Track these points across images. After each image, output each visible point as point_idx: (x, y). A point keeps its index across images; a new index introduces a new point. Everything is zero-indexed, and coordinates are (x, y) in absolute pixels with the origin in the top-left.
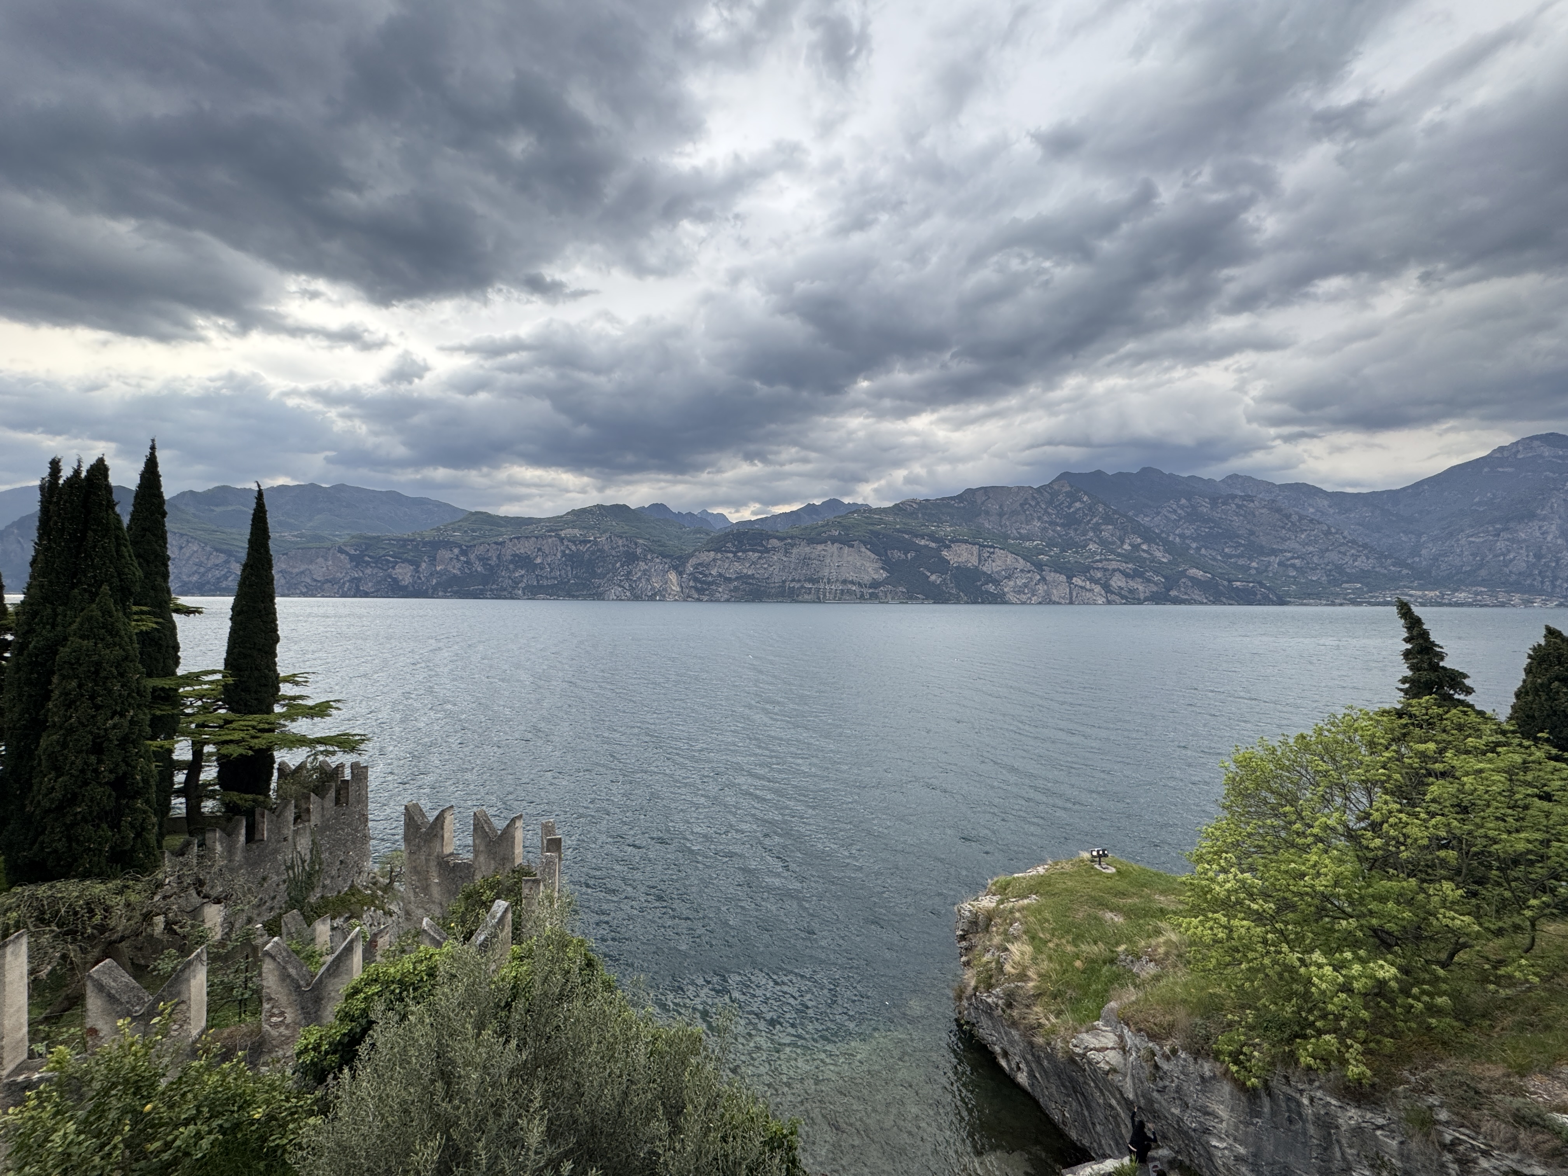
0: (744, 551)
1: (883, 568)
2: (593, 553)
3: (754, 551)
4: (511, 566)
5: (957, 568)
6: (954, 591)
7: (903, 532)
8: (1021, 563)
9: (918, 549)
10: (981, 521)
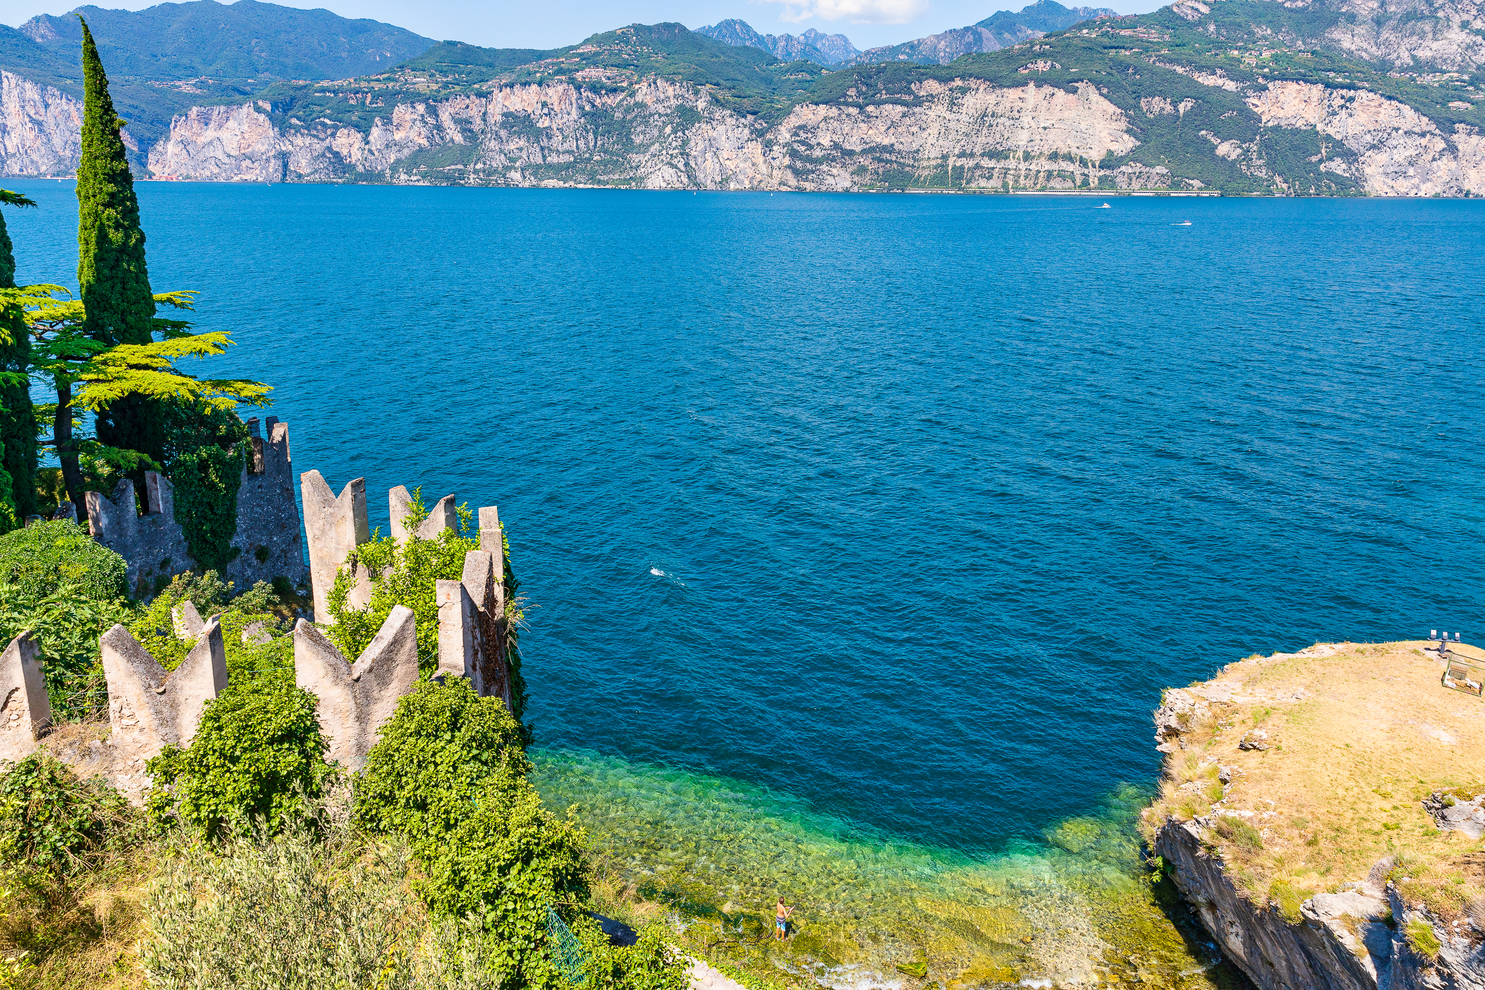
0: (878, 104)
1: (1128, 131)
2: (628, 110)
3: (895, 102)
4: (503, 133)
5: (1277, 129)
6: (1263, 174)
7: (1171, 61)
8: (1410, 117)
9: (1202, 96)
10: (1336, 35)
